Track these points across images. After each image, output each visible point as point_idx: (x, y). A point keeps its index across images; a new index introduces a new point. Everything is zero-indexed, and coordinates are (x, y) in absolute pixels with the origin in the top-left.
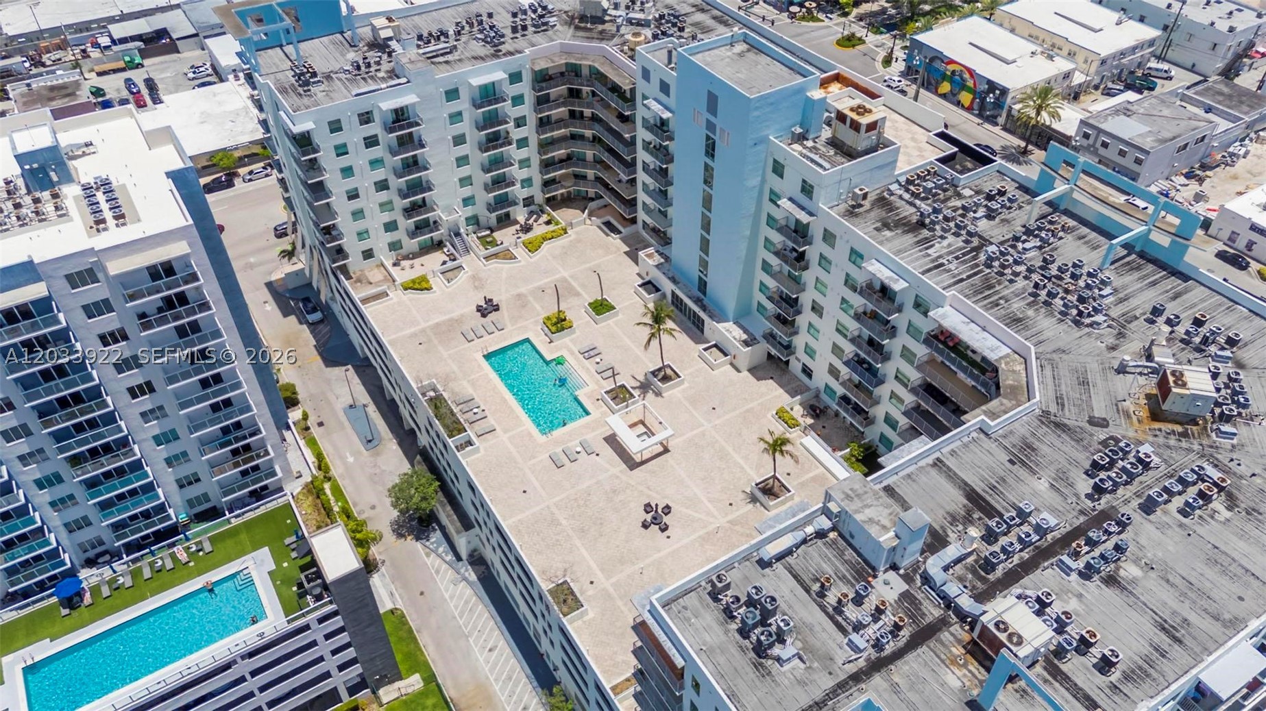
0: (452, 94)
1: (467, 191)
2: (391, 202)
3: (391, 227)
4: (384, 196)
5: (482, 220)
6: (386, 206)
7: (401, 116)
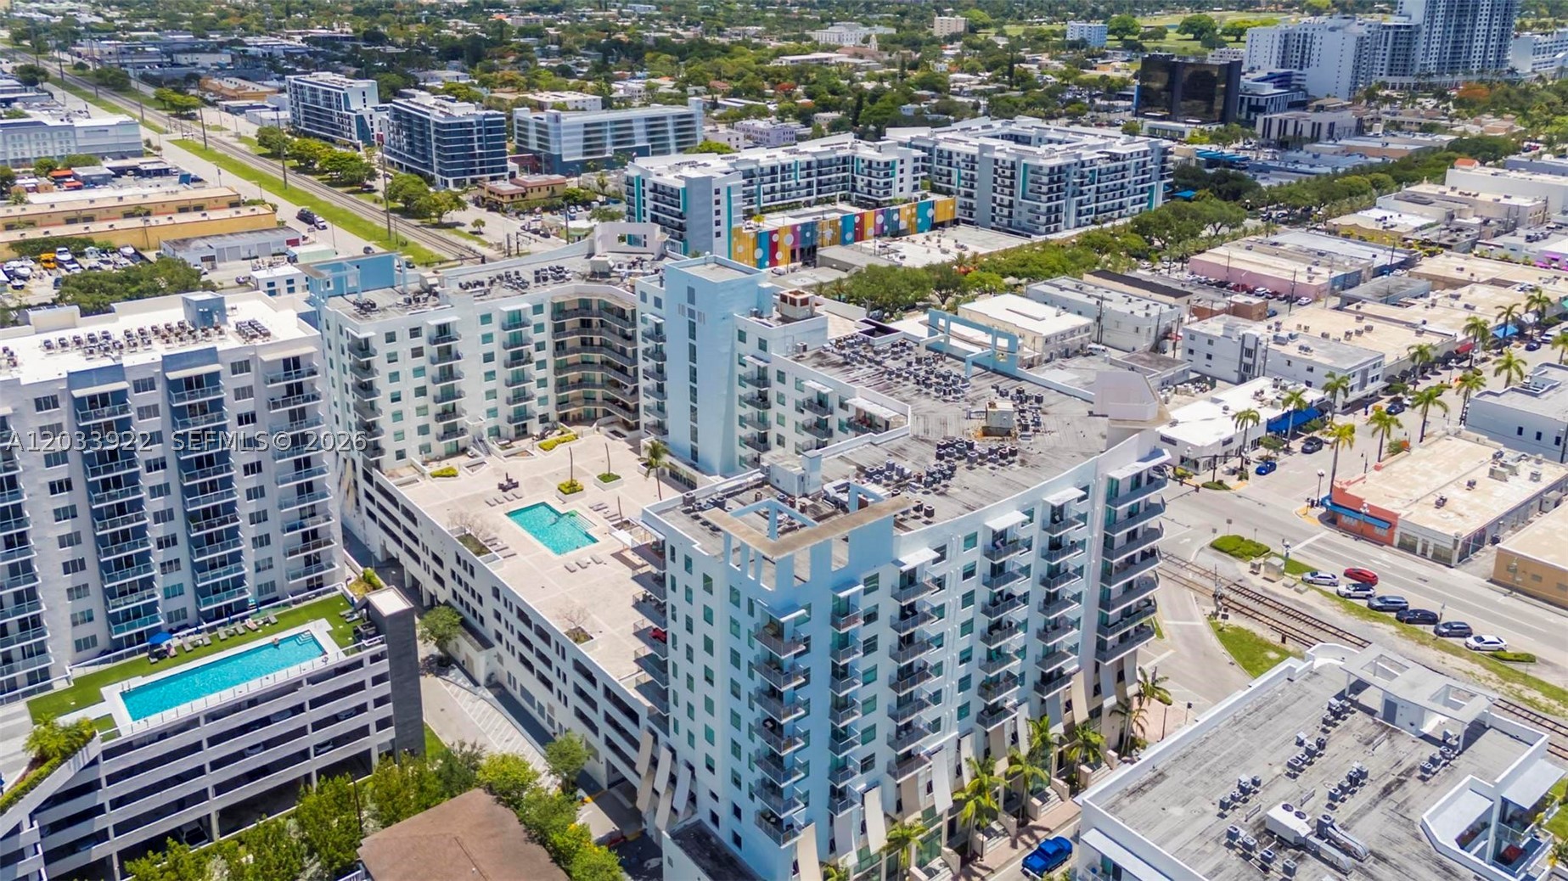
0: (486, 319)
1: (491, 404)
2: (426, 407)
3: (424, 430)
4: (421, 401)
5: (503, 431)
6: (422, 411)
7: (443, 330)
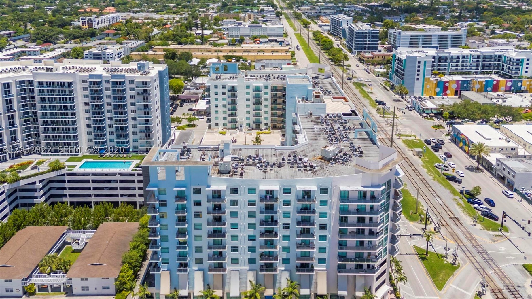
0: (248, 87)
1: (248, 115)
2: (226, 111)
3: (225, 118)
4: (224, 109)
5: (251, 125)
6: (224, 112)
7: (233, 88)
